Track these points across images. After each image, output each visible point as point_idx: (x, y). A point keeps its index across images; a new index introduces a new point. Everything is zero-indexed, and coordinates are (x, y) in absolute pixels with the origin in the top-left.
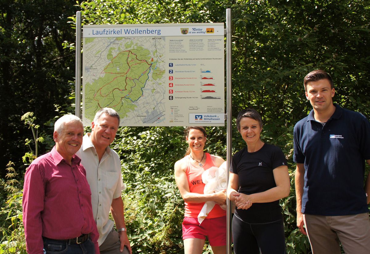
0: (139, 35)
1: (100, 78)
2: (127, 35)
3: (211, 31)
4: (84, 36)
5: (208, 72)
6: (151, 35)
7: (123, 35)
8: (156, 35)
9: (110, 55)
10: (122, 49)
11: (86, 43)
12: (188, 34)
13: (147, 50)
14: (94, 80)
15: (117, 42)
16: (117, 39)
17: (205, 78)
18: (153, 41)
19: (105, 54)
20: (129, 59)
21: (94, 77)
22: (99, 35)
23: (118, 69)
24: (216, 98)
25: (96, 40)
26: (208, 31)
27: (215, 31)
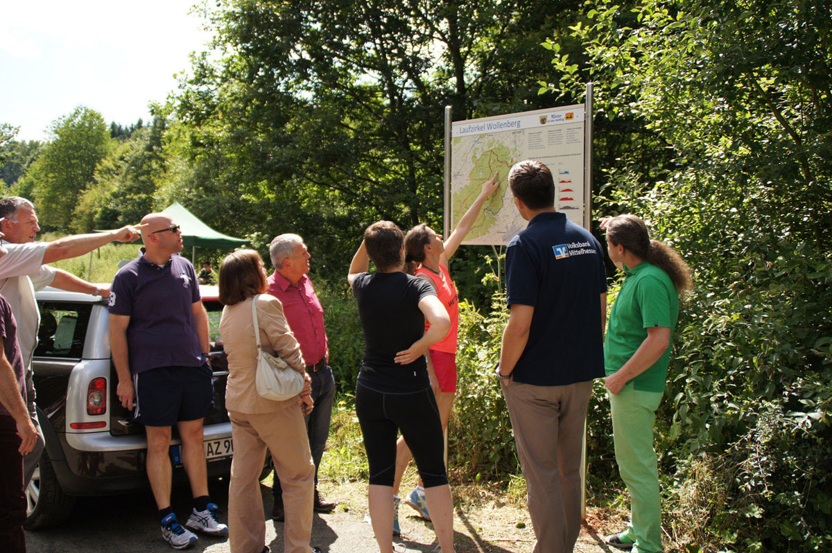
0: (500, 130)
1: (466, 186)
2: (490, 131)
3: (570, 116)
4: (453, 136)
5: (566, 173)
6: (511, 128)
7: (486, 131)
8: (515, 128)
9: (474, 157)
10: (486, 149)
11: (455, 145)
12: (547, 124)
13: (507, 148)
14: (461, 188)
15: (480, 140)
16: (481, 136)
17: (563, 182)
18: (512, 136)
19: (471, 155)
20: (491, 161)
21: (461, 186)
22: (465, 134)
23: (481, 174)
24: (574, 208)
25: (462, 140)
26: (567, 118)
27: (575, 116)
